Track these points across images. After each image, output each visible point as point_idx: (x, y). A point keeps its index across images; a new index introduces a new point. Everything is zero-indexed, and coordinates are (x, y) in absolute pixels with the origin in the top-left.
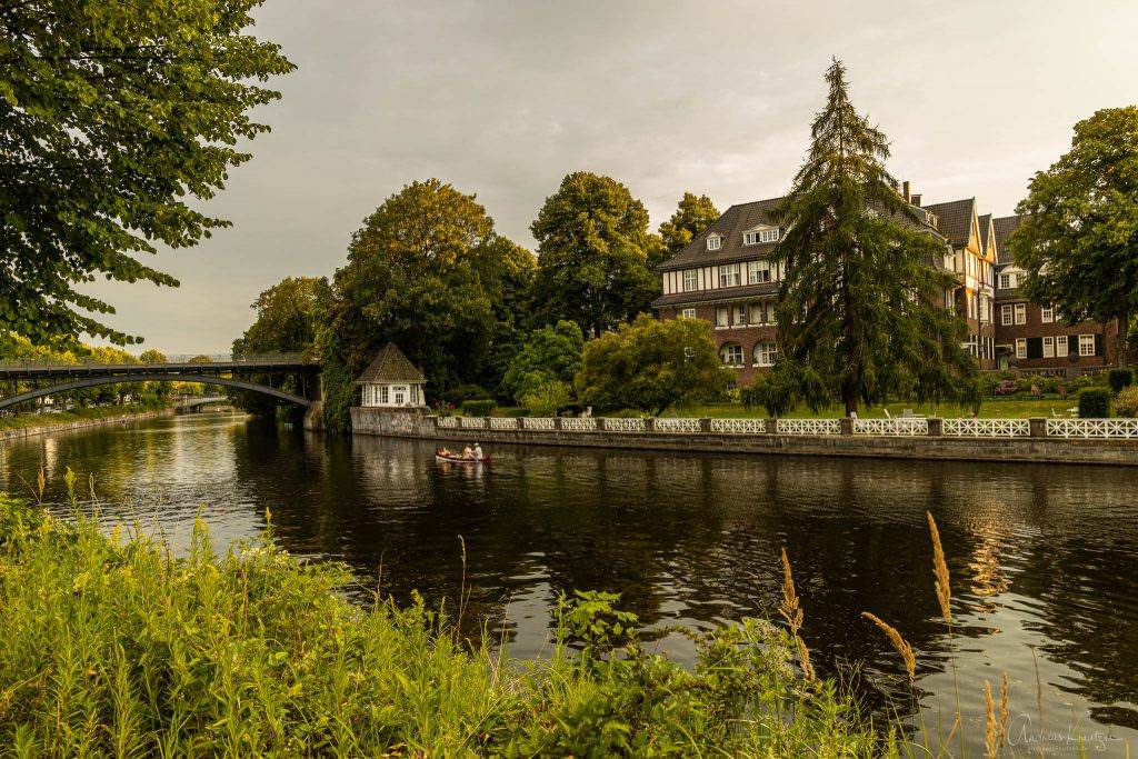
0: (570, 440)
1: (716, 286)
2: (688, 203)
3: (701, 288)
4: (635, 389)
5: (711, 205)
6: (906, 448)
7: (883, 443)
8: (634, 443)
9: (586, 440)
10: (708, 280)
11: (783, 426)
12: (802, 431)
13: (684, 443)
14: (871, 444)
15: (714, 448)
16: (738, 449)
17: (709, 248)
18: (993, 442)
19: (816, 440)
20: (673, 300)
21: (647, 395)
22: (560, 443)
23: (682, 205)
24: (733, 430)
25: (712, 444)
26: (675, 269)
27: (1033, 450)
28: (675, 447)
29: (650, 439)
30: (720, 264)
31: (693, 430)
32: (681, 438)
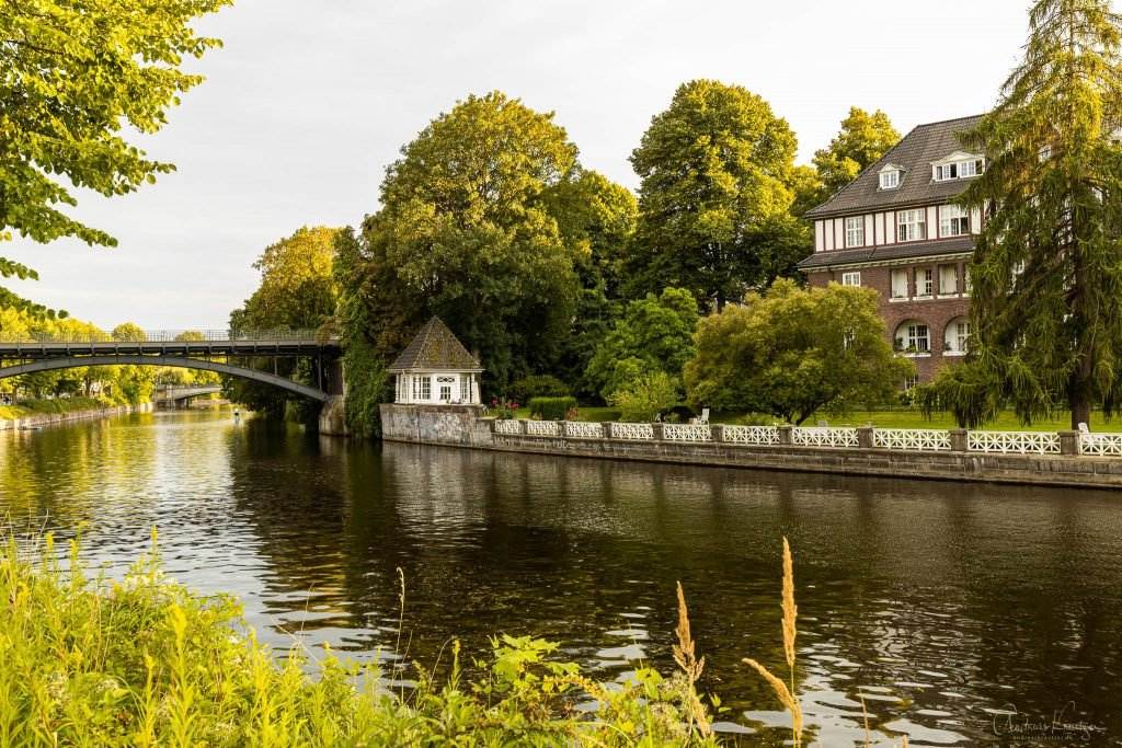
0: (675, 454)
1: (891, 240)
2: (854, 123)
3: (869, 242)
4: (767, 385)
5: (888, 124)
8: (763, 461)
9: (697, 456)
10: (880, 231)
11: (977, 441)
12: (1004, 449)
13: (833, 462)
14: (1104, 468)
15: (876, 471)
16: (911, 472)
17: (882, 185)
19: (1023, 463)
20: (829, 260)
21: (784, 394)
22: (661, 458)
23: (846, 125)
24: (904, 446)
25: (873, 465)
26: (833, 216)
28: (820, 467)
29: (785, 456)
30: (897, 208)
31: (847, 444)
32: (829, 455)
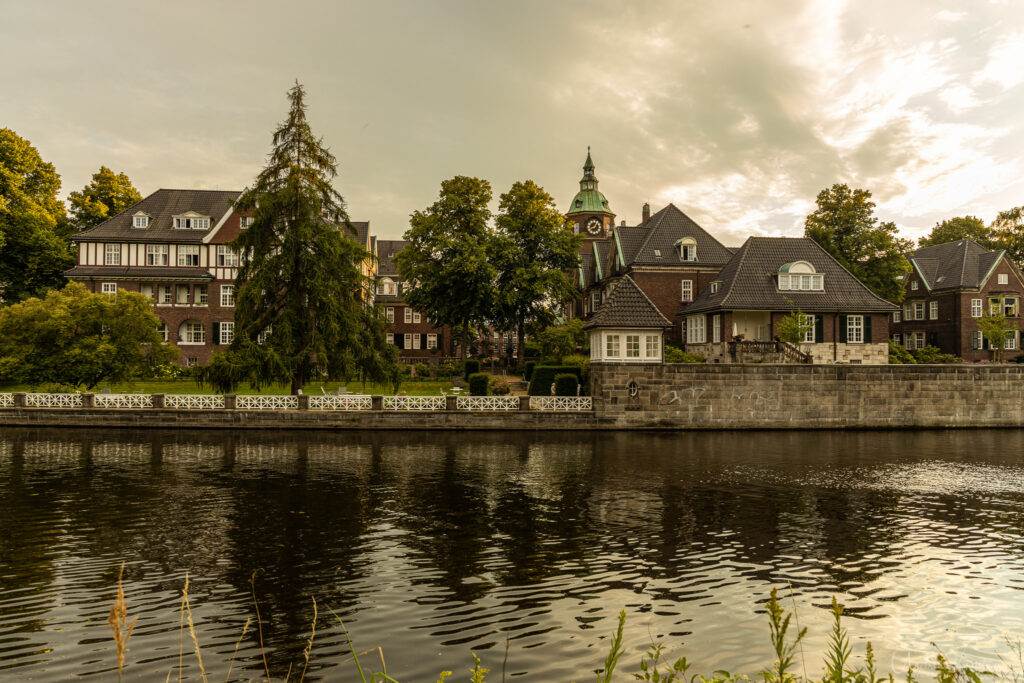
1: (141, 263)
2: (103, 177)
3: (124, 263)
4: (67, 362)
5: (129, 184)
6: (354, 420)
7: (335, 416)
8: (66, 420)
10: (134, 257)
11: (243, 402)
12: (261, 407)
13: (130, 420)
14: (324, 417)
15: (166, 424)
16: (194, 424)
17: (135, 224)
18: (420, 414)
19: (274, 415)
20: (91, 272)
21: (83, 369)
23: (96, 177)
24: (189, 406)
25: (164, 420)
26: (96, 241)
27: (447, 421)
28: (119, 423)
29: (87, 416)
30: (147, 242)
31: (142, 406)
32: (125, 414)
